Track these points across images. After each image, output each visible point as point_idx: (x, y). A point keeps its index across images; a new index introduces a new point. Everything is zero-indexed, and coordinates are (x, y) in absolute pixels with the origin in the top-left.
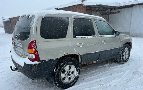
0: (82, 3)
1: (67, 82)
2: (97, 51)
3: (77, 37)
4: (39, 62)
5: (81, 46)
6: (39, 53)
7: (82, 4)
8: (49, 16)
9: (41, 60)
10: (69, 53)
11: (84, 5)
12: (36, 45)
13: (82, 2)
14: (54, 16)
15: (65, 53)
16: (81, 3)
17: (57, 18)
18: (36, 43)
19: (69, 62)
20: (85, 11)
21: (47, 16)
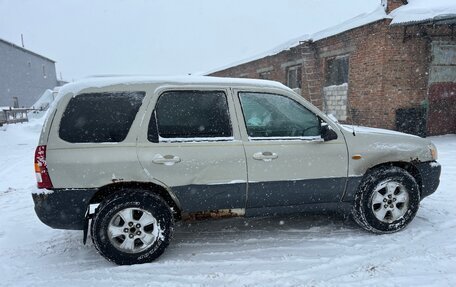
0: (389, 17)
1: (130, 251)
2: (233, 182)
3: (161, 139)
4: (51, 192)
5: (168, 164)
6: (49, 171)
7: (385, 20)
8: (89, 92)
9: (55, 187)
10: (127, 179)
11: (392, 22)
12: (44, 155)
13: (388, 11)
14: (102, 91)
15: (114, 178)
16: (382, 15)
17: (109, 95)
18: (45, 150)
19: (131, 199)
20: (401, 41)
21: (86, 92)
